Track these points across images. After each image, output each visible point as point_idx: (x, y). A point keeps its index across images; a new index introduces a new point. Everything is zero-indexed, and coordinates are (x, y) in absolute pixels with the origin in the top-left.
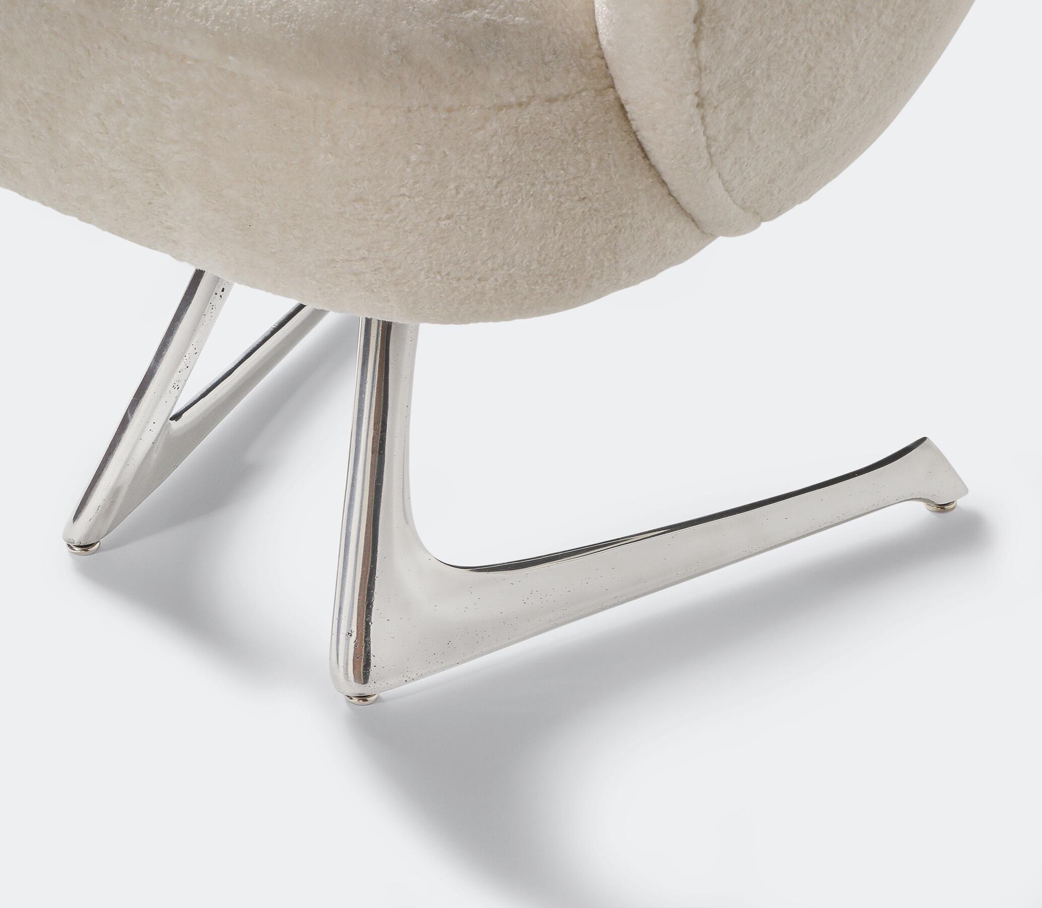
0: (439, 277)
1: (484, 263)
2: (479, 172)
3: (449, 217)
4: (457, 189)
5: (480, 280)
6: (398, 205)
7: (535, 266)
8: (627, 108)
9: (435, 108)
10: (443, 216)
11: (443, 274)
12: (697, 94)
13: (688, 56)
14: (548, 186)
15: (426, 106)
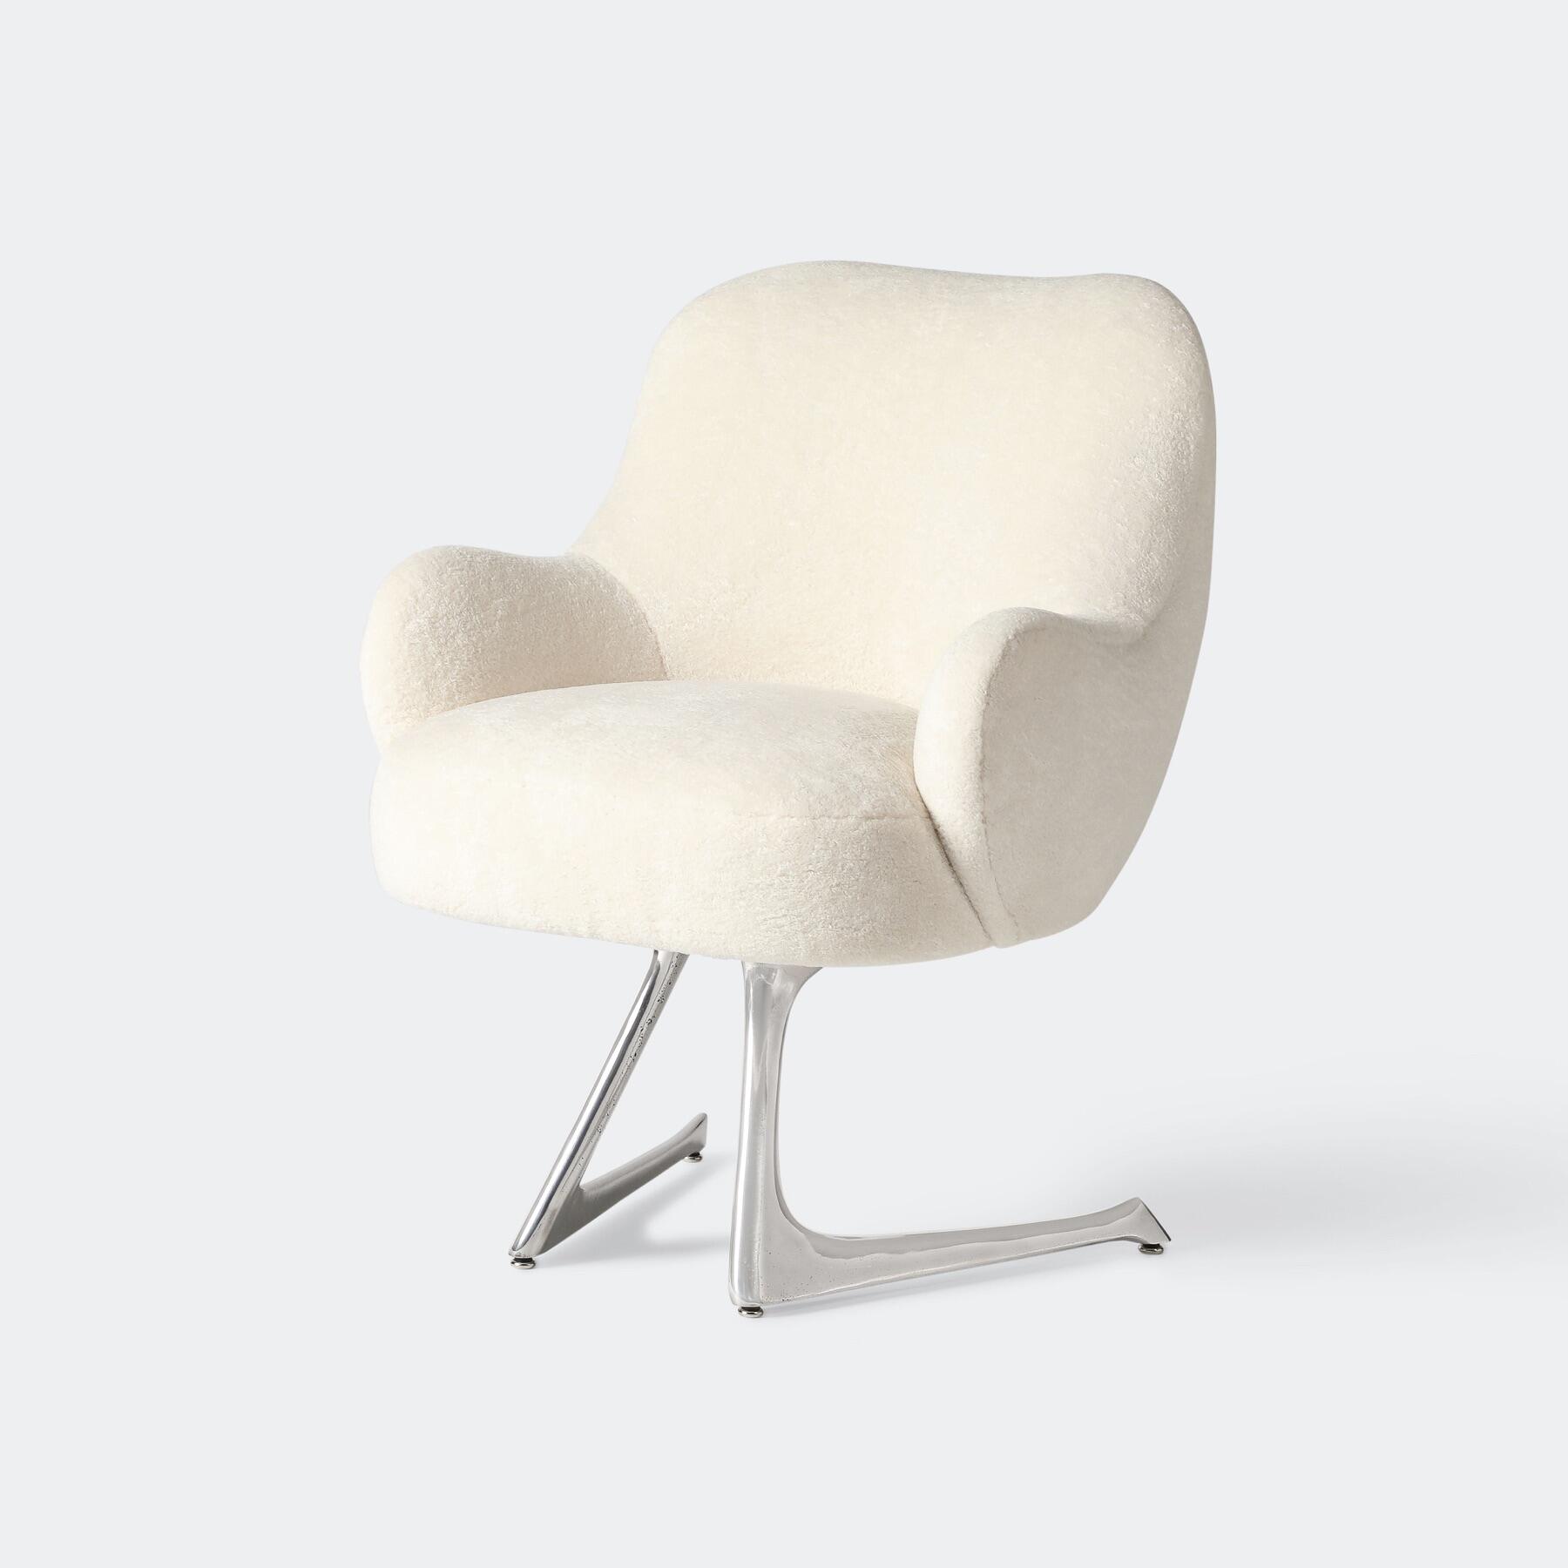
0: (830, 927)
1: (858, 917)
2: (856, 856)
3: (837, 885)
4: (842, 867)
5: (855, 930)
6: (807, 877)
7: (888, 922)
8: (940, 830)
9: (829, 817)
10: (834, 884)
11: (833, 924)
12: (982, 813)
13: (977, 786)
14: (896, 869)
15: (824, 815)
